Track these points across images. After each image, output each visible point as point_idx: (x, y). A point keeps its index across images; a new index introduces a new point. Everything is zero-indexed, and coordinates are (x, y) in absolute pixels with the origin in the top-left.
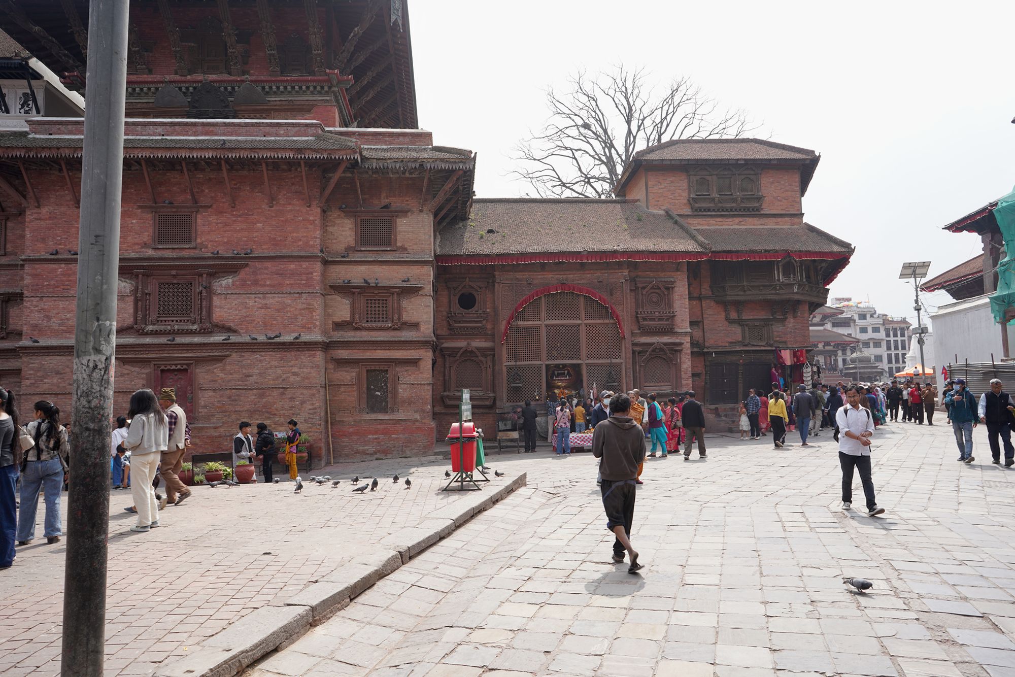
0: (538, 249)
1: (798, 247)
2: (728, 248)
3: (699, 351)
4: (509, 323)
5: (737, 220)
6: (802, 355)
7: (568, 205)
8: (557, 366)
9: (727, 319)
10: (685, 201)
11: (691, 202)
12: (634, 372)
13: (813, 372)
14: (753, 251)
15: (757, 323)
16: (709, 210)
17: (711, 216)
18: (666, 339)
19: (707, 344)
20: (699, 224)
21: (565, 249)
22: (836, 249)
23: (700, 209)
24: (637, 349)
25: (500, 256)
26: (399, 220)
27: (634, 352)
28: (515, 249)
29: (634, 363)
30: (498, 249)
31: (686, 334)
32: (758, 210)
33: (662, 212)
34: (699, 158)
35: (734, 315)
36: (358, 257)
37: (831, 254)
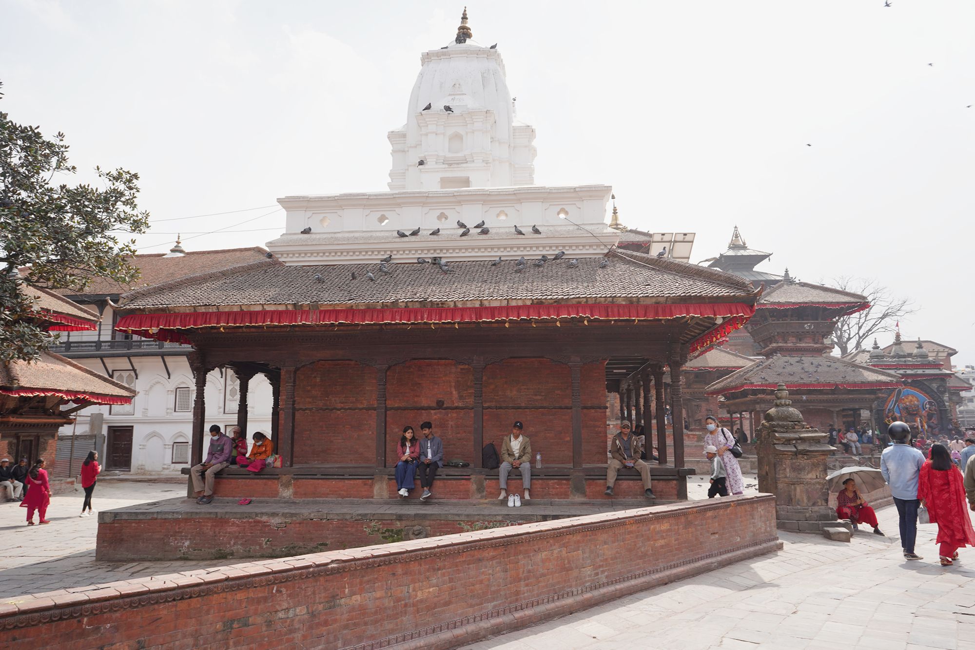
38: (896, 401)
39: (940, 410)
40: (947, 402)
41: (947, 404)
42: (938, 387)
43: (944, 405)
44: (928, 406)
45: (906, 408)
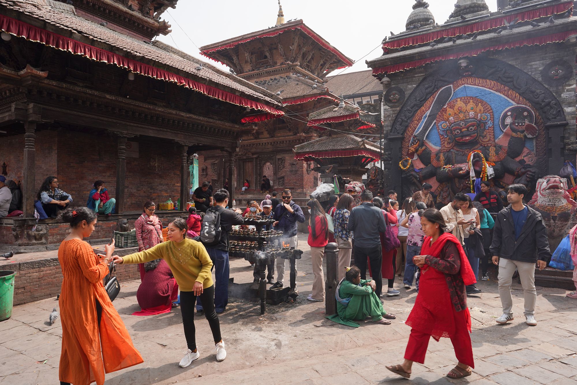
38: (432, 117)
39: (548, 128)
40: (570, 105)
41: (568, 110)
42: (548, 68)
43: (561, 112)
44: (509, 120)
45: (449, 131)
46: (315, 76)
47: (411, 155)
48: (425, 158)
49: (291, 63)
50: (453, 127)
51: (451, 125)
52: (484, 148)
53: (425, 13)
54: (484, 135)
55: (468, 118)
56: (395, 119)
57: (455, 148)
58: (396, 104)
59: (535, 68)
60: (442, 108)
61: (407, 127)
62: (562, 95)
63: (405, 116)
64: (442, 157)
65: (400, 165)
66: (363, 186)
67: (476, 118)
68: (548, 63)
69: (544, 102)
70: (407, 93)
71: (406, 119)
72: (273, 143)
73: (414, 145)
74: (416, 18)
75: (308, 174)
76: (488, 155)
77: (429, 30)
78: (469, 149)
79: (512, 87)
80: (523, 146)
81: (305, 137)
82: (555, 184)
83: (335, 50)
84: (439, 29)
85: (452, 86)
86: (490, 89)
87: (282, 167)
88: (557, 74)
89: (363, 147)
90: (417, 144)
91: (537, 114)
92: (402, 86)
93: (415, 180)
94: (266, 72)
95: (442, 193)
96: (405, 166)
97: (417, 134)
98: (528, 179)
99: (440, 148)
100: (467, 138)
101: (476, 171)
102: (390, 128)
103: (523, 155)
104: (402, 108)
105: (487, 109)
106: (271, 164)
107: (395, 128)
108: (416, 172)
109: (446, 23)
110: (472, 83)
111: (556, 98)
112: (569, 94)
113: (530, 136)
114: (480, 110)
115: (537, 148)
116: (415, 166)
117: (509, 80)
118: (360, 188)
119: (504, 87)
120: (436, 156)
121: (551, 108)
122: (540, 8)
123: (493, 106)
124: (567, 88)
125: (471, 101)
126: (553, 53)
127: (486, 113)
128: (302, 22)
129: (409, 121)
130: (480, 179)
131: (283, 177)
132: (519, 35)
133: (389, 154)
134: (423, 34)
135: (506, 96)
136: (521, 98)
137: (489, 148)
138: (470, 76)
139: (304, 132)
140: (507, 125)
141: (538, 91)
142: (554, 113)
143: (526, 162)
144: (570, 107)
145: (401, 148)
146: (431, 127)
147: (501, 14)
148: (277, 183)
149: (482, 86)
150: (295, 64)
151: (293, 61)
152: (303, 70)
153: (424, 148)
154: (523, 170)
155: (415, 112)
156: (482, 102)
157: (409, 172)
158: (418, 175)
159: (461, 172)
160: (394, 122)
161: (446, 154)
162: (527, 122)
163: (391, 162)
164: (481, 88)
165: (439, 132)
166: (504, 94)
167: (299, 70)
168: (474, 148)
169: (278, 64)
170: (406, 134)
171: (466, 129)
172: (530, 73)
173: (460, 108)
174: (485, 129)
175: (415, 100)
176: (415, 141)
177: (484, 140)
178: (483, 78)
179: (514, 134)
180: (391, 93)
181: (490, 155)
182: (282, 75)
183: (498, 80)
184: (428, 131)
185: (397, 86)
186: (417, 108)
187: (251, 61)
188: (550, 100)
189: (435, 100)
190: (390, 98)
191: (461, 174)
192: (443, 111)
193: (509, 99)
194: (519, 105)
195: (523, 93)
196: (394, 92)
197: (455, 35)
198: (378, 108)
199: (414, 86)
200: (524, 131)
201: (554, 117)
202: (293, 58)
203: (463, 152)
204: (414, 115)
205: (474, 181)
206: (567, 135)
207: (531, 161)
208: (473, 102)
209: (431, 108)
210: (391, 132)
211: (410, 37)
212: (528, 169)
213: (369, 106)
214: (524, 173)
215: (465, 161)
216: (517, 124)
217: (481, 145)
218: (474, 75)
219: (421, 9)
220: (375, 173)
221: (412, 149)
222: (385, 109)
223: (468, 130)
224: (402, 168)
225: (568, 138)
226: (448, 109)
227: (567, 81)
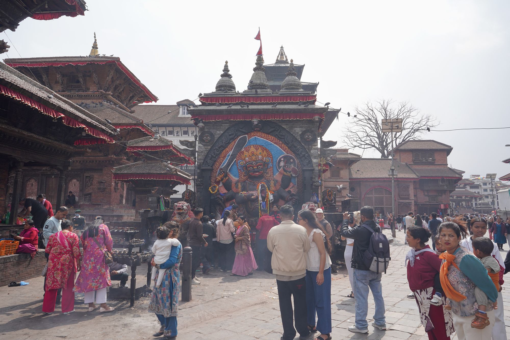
0: (373, 177)
1: (445, 175)
2: (425, 175)
3: (416, 204)
4: (364, 196)
5: (427, 166)
6: (447, 206)
7: (376, 161)
8: (376, 207)
9: (424, 195)
10: (411, 160)
11: (413, 161)
12: (398, 209)
13: (451, 211)
14: (432, 177)
15: (433, 196)
16: (419, 163)
17: (420, 165)
18: (407, 201)
19: (418, 202)
20: (416, 167)
21: (380, 177)
22: (457, 176)
23: (416, 163)
24: (399, 203)
25: (363, 178)
26: (341, 171)
27: (398, 204)
28: (367, 176)
29: (398, 207)
30: (362, 176)
31: (413, 200)
32: (434, 163)
33: (404, 164)
34: (416, 148)
35: (426, 194)
36: (331, 180)
37: (456, 177)
38: (233, 156)
39: (304, 171)
40: (315, 158)
41: (314, 161)
42: (304, 133)
43: (310, 162)
44: (282, 164)
45: (246, 167)
46: (124, 106)
47: (218, 183)
48: (228, 186)
49: (104, 92)
50: (248, 164)
51: (246, 163)
52: (267, 181)
53: (230, 82)
54: (267, 172)
55: (258, 159)
56: (207, 154)
57: (248, 179)
58: (208, 144)
59: (297, 132)
60: (240, 151)
61: (215, 161)
62: (311, 151)
63: (214, 153)
64: (240, 186)
65: (210, 190)
66: (189, 205)
67: (262, 160)
68: (304, 130)
69: (302, 154)
70: (217, 137)
71: (214, 156)
72: (82, 162)
73: (220, 176)
74: (224, 84)
75: (115, 192)
76: (270, 186)
77: (233, 95)
78: (257, 181)
79: (284, 142)
80: (290, 182)
81: (116, 159)
82: (312, 207)
83: (144, 87)
84: (240, 95)
85: (247, 136)
86: (271, 141)
87: (90, 184)
88: (308, 138)
89: (175, 173)
90: (223, 175)
91: (298, 161)
92: (212, 131)
93: (220, 202)
94: (77, 96)
95: (239, 211)
96: (213, 191)
97: (222, 167)
98: (293, 204)
99: (238, 179)
100: (257, 173)
101: (262, 197)
102: (202, 161)
103: (290, 188)
104: (212, 147)
105: (269, 155)
106: (78, 181)
107: (207, 162)
108: (221, 195)
109: (244, 92)
110: (260, 136)
111: (308, 153)
112: (315, 151)
113: (294, 175)
114: (265, 155)
115: (298, 183)
116: (220, 191)
117: (282, 137)
118: (186, 207)
119: (280, 142)
120: (236, 185)
121: (306, 158)
122: (300, 96)
123: (273, 153)
124: (313, 147)
125: (260, 148)
126: (307, 124)
127: (268, 157)
128: (119, 59)
129: (217, 157)
130: (265, 202)
131: (90, 194)
132: (289, 110)
133: (201, 181)
134: (229, 97)
135: (281, 147)
136: (289, 150)
137: (270, 181)
138: (259, 131)
139: (115, 155)
140: (281, 167)
141: (298, 147)
142: (307, 162)
143: (291, 192)
144: (315, 159)
145: (210, 177)
146: (232, 163)
147: (278, 94)
148: (83, 199)
149: (266, 139)
150: (108, 93)
151: (106, 91)
152: (115, 99)
153: (227, 178)
154: (290, 197)
155: (221, 151)
156: (266, 149)
157: (216, 195)
158: (223, 198)
159: (253, 197)
160: (206, 157)
161: (243, 184)
162: (292, 166)
163: (202, 187)
164: (265, 140)
165: (238, 168)
166: (279, 146)
167: (111, 99)
168: (261, 180)
169: (91, 90)
170: (214, 167)
171: (256, 167)
172: (294, 135)
173: (253, 153)
174: (268, 168)
175: (221, 142)
176: (221, 173)
177: (267, 176)
178: (267, 133)
179: (285, 173)
180: (205, 135)
181: (271, 186)
182: (94, 101)
183: (275, 136)
184: (230, 166)
185: (209, 130)
186: (223, 149)
187: (62, 83)
188: (305, 153)
189: (235, 144)
190: (204, 138)
191: (253, 198)
192: (241, 153)
193: (282, 150)
194: (288, 155)
195: (290, 147)
196: (207, 134)
197: (250, 102)
198: (193, 145)
199: (221, 132)
200: (291, 172)
201: (307, 164)
202: (106, 88)
203: (254, 183)
204: (220, 153)
205: (261, 204)
206: (314, 176)
207: (295, 191)
208: (261, 149)
209: (233, 150)
210: (203, 164)
211: (219, 97)
212: (293, 197)
213: (187, 143)
214: (291, 200)
215: (256, 190)
216: (287, 167)
217: (265, 179)
218: (261, 131)
219: (226, 78)
220: (189, 195)
221: (219, 178)
222: (199, 147)
223: (258, 168)
224: (211, 192)
225: (315, 179)
226: (245, 152)
227: (313, 143)
